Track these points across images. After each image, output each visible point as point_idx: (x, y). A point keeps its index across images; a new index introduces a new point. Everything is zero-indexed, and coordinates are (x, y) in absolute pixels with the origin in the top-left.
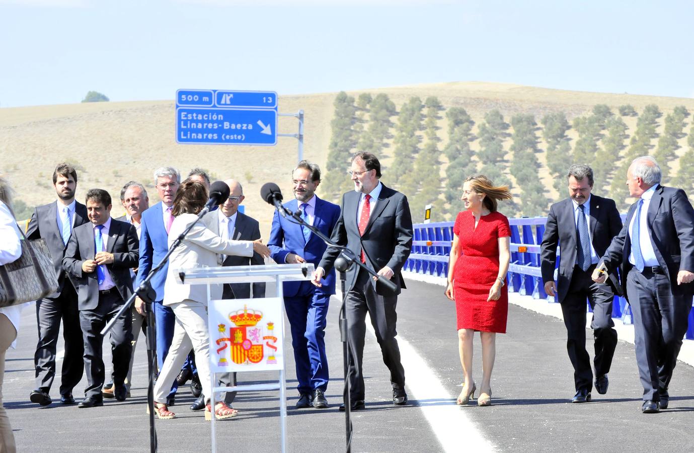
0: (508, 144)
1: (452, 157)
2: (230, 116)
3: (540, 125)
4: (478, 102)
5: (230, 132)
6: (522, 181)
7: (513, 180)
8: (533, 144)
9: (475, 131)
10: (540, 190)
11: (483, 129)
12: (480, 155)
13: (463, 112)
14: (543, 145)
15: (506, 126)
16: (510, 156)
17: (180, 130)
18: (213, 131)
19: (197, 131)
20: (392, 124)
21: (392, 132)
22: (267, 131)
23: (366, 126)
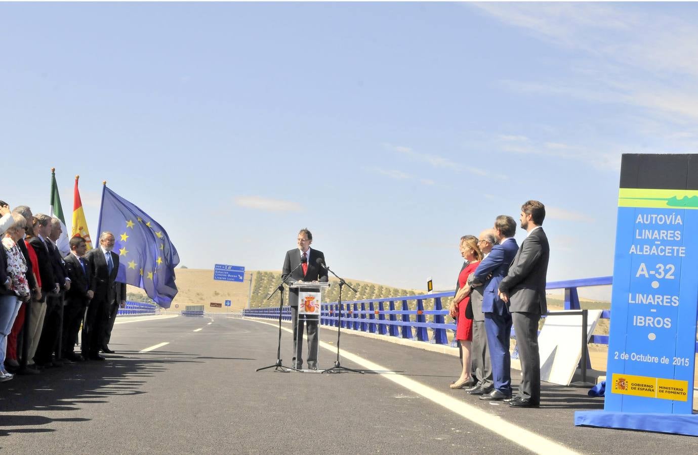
2: (231, 273)
5: (230, 278)
17: (215, 276)
18: (225, 277)
19: (220, 277)
20: (273, 282)
21: (273, 284)
22: (241, 278)
23: (265, 281)
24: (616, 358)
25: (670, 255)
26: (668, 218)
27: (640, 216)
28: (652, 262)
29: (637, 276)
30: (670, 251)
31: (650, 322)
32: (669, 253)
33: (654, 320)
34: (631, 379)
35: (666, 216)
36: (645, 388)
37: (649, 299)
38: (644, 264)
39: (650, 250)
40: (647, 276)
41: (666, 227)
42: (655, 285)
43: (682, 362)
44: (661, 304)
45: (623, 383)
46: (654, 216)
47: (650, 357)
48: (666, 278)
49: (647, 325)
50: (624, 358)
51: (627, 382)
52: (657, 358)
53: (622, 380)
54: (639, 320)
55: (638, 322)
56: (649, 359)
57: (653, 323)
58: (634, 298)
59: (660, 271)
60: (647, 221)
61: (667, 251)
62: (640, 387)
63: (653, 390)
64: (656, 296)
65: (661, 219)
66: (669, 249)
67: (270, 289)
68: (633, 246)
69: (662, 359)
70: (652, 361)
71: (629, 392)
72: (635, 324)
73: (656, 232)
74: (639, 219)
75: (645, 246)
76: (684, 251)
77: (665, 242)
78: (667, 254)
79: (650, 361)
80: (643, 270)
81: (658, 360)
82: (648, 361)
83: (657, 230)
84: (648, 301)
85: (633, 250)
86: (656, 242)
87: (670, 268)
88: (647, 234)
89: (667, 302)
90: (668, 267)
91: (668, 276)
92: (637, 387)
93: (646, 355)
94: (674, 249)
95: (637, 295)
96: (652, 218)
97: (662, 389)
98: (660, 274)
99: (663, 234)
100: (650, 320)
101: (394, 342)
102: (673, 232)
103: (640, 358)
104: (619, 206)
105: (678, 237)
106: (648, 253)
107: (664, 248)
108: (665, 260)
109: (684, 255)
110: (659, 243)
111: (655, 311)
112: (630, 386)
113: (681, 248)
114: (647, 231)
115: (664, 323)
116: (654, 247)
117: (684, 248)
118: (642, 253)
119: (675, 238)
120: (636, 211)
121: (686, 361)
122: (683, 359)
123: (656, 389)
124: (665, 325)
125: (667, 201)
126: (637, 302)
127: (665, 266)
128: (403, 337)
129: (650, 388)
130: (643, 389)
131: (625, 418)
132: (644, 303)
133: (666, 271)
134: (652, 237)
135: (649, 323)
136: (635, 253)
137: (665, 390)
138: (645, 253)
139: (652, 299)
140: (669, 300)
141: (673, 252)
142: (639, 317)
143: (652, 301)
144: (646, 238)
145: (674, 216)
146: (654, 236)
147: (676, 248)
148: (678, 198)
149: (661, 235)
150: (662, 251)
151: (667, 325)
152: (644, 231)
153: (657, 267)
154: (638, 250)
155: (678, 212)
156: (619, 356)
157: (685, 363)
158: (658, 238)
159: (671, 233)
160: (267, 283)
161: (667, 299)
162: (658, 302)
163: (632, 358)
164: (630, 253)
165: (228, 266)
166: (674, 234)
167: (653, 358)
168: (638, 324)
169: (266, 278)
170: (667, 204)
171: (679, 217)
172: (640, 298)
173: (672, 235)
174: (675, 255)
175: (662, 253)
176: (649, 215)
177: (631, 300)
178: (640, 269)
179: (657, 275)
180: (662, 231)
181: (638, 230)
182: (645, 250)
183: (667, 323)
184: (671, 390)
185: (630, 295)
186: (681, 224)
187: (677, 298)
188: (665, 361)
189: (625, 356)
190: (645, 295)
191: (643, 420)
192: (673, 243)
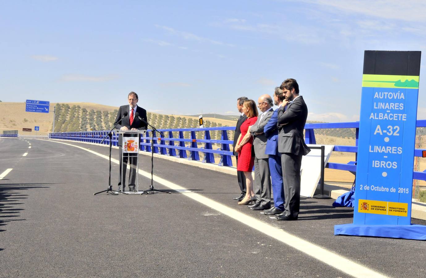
0: (95, 117)
1: (82, 119)
2: (38, 106)
3: (102, 113)
4: (89, 107)
5: (38, 110)
6: (98, 125)
7: (96, 125)
8: (101, 117)
9: (88, 113)
10: (102, 127)
11: (90, 113)
12: (89, 119)
13: (85, 109)
14: (103, 117)
15: (95, 113)
16: (95, 119)
17: (27, 109)
18: (34, 109)
19: (30, 109)
20: (69, 111)
21: (69, 112)
22: (47, 110)
23: (63, 111)
24: (361, 189)
25: (397, 119)
26: (395, 95)
27: (377, 93)
28: (384, 124)
29: (375, 134)
30: (397, 117)
31: (384, 165)
32: (396, 118)
33: (386, 163)
34: (370, 203)
35: (394, 93)
36: (380, 208)
37: (382, 149)
38: (379, 126)
39: (384, 116)
40: (381, 134)
41: (394, 101)
42: (387, 140)
43: (404, 191)
44: (390, 152)
45: (366, 206)
46: (386, 93)
47: (383, 188)
48: (394, 135)
49: (381, 167)
50: (366, 189)
51: (368, 205)
52: (388, 188)
53: (365, 204)
54: (376, 164)
55: (376, 165)
56: (383, 189)
57: (385, 165)
58: (373, 149)
59: (390, 130)
60: (381, 96)
61: (395, 117)
62: (377, 208)
63: (385, 210)
64: (388, 147)
65: (390, 96)
66: (396, 116)
67: (67, 117)
68: (372, 114)
69: (391, 189)
70: (385, 191)
71: (370, 211)
72: (373, 166)
73: (387, 104)
74: (376, 95)
75: (380, 114)
76: (405, 117)
77: (393, 111)
78: (394, 119)
79: (383, 191)
80: (378, 130)
81: (388, 190)
82: (382, 190)
83: (387, 102)
84: (382, 150)
85: (372, 116)
86: (387, 111)
87: (397, 129)
88: (382, 106)
89: (394, 151)
90: (395, 128)
91: (395, 134)
92: (375, 208)
93: (380, 187)
94: (399, 116)
95: (375, 146)
96: (384, 94)
97: (391, 209)
98: (390, 132)
99: (392, 105)
100: (383, 163)
101: (174, 161)
102: (398, 104)
103: (377, 189)
104: (362, 86)
105: (401, 108)
106: (382, 119)
107: (392, 115)
108: (393, 123)
109: (405, 120)
110: (389, 111)
111: (386, 157)
112: (370, 207)
113: (403, 115)
114: (381, 103)
115: (392, 165)
116: (386, 114)
117: (406, 115)
118: (378, 119)
119: (400, 108)
120: (374, 90)
121: (407, 190)
122: (405, 189)
123: (387, 209)
124: (393, 166)
125: (395, 83)
126: (375, 151)
127: (393, 128)
128: (180, 157)
129: (383, 209)
130: (379, 209)
131: (368, 229)
132: (380, 152)
133: (394, 131)
134: (385, 108)
135: (382, 166)
136: (374, 118)
137: (393, 209)
138: (380, 119)
139: (385, 149)
140: (396, 150)
141: (398, 118)
142: (376, 161)
143: (385, 151)
144: (381, 108)
145: (399, 93)
146: (386, 107)
147: (400, 115)
148: (402, 81)
149: (391, 106)
150: (391, 117)
151: (395, 166)
152: (379, 103)
153: (388, 127)
154: (376, 117)
155: (402, 91)
156: (363, 188)
157: (406, 191)
158: (389, 108)
159: (397, 105)
160: (65, 112)
161: (394, 149)
162: (388, 151)
163: (372, 189)
164: (370, 118)
165: (36, 101)
166: (399, 105)
167: (385, 188)
168: (376, 166)
169: (63, 109)
170: (395, 85)
171: (402, 94)
172: (377, 149)
173: (398, 106)
174: (400, 120)
175: (391, 118)
176: (383, 93)
177: (371, 150)
178: (377, 129)
179: (388, 133)
180: (391, 104)
181: (375, 103)
182: (380, 116)
183: (394, 165)
184: (397, 210)
185: (370, 146)
186: (404, 98)
187: (401, 149)
188: (393, 190)
189: (367, 188)
190: (380, 147)
191: (379, 230)
192: (399, 112)
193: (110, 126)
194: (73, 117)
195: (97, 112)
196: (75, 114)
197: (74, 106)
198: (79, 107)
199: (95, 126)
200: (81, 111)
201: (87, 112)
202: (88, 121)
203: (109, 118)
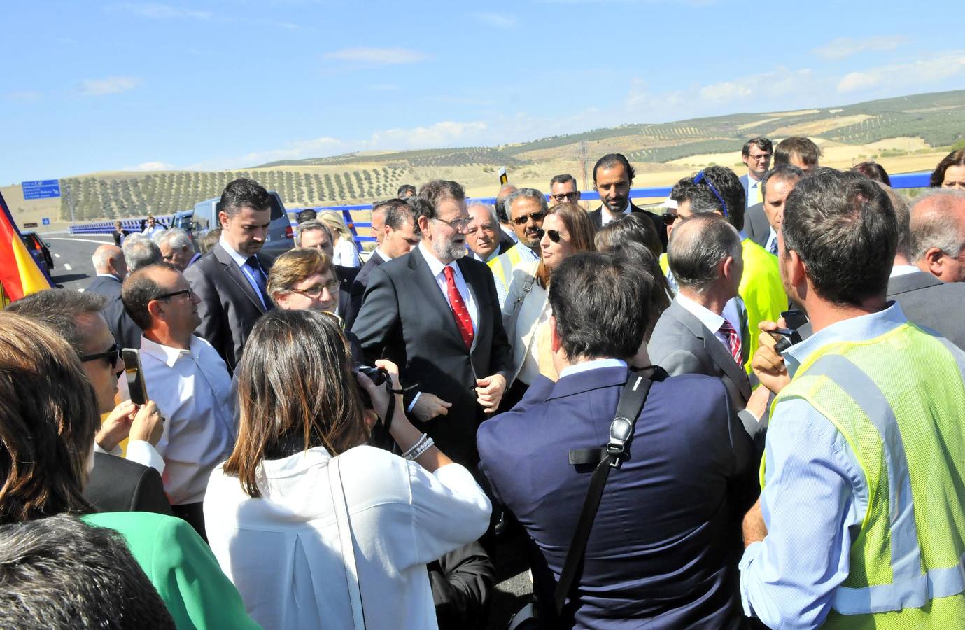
0: (120, 189)
1: (103, 195)
2: (42, 189)
3: (129, 182)
4: (108, 177)
5: (43, 194)
6: (126, 200)
7: (123, 200)
8: (128, 188)
9: (108, 186)
10: (133, 202)
11: (111, 186)
12: (112, 194)
13: (103, 181)
14: (131, 189)
15: (118, 184)
16: (121, 193)
17: (25, 196)
18: (37, 194)
19: (31, 195)
20: (80, 187)
21: (81, 189)
22: (57, 192)
23: (72, 189)
67: (80, 196)
160: (75, 189)
165: (38, 182)
169: (72, 185)
193: (143, 198)
194: (88, 194)
195: (122, 182)
196: (90, 191)
197: (87, 179)
198: (94, 180)
199: (123, 202)
200: (98, 185)
201: (107, 184)
202: (112, 197)
203: (141, 188)
